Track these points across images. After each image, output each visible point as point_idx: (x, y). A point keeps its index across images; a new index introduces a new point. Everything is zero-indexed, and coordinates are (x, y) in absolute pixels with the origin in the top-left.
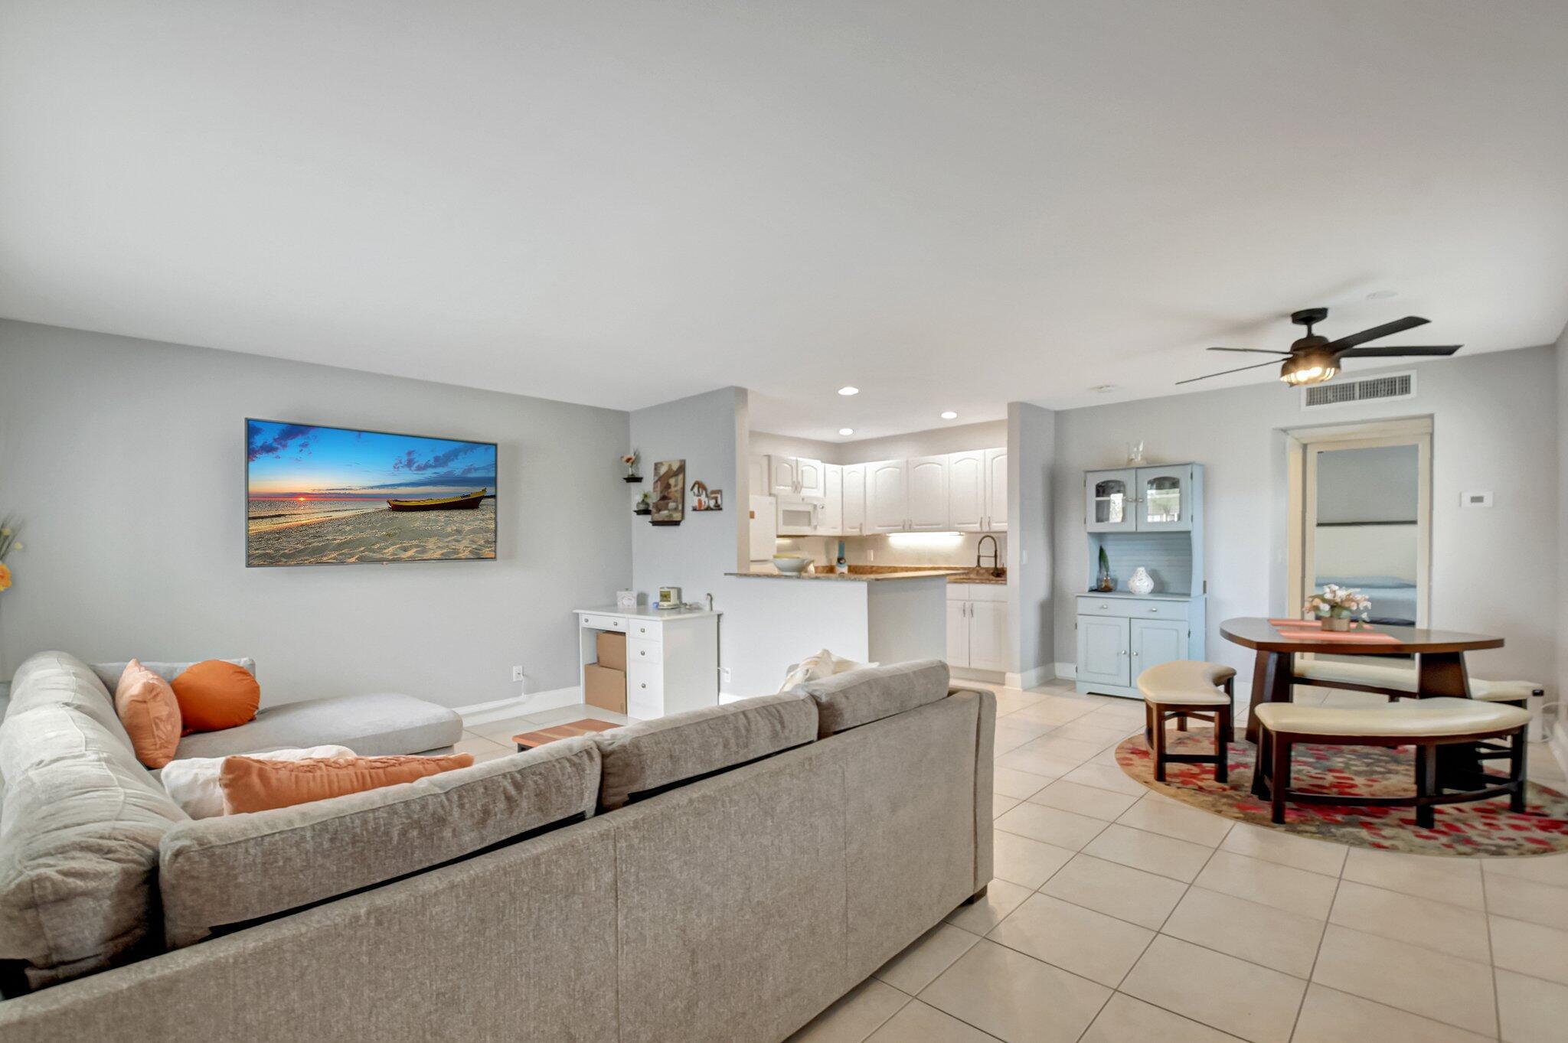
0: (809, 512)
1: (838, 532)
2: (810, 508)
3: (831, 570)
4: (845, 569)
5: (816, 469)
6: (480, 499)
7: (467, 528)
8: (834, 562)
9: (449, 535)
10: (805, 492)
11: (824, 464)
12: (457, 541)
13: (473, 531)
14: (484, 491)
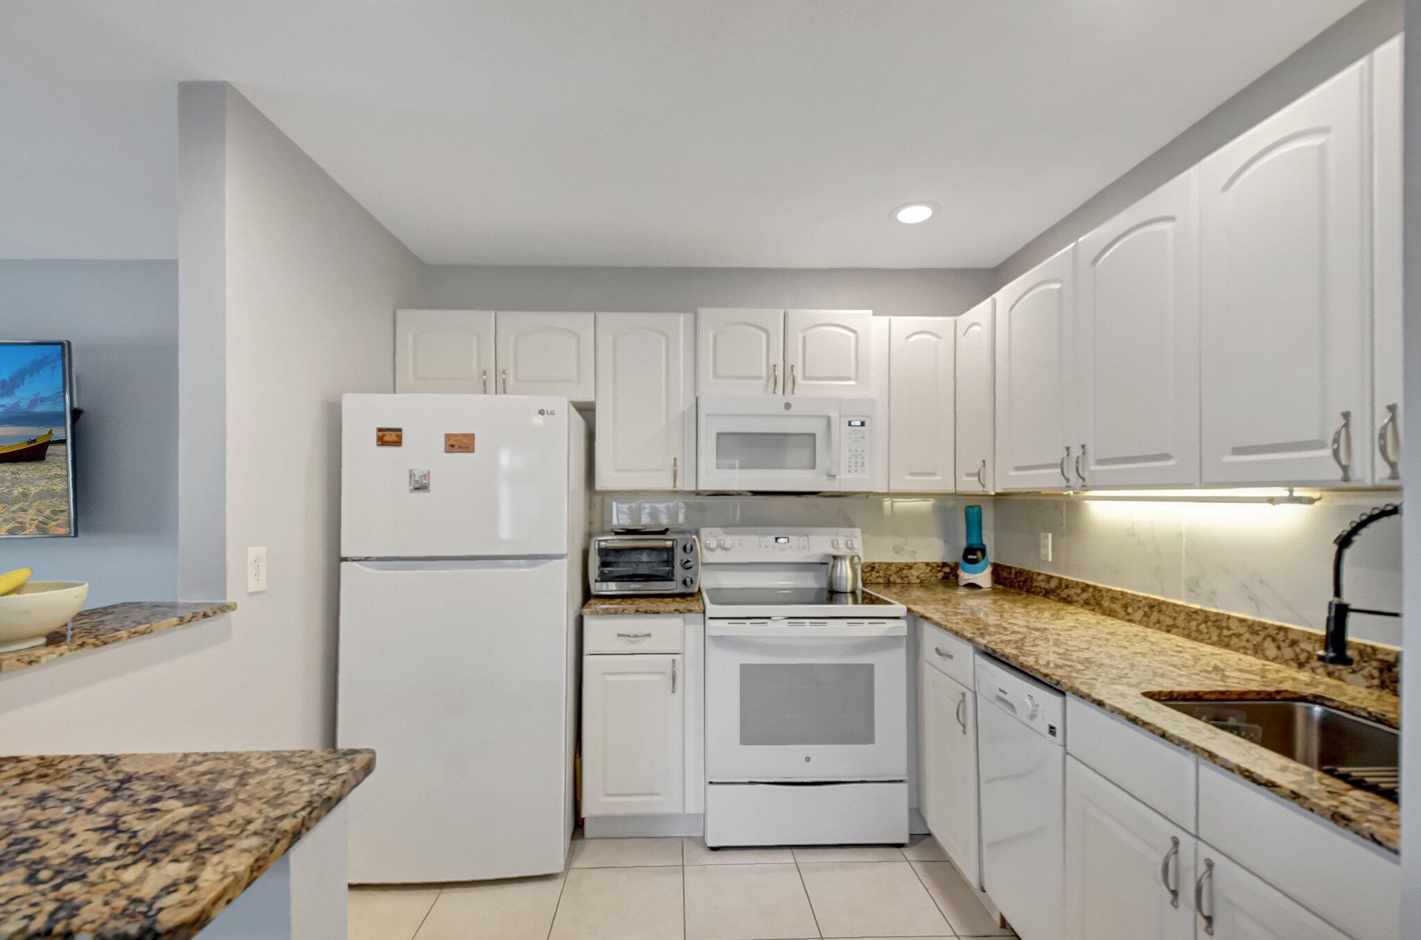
0: (813, 435)
1: (943, 483)
2: (817, 427)
3: (947, 576)
4: (983, 578)
5: (855, 332)
6: (44, 446)
7: (33, 490)
8: (957, 557)
9: (16, 501)
10: (805, 389)
11: (885, 319)
12: (24, 511)
13: (40, 496)
14: (50, 433)
